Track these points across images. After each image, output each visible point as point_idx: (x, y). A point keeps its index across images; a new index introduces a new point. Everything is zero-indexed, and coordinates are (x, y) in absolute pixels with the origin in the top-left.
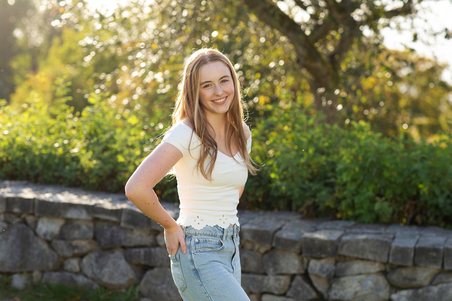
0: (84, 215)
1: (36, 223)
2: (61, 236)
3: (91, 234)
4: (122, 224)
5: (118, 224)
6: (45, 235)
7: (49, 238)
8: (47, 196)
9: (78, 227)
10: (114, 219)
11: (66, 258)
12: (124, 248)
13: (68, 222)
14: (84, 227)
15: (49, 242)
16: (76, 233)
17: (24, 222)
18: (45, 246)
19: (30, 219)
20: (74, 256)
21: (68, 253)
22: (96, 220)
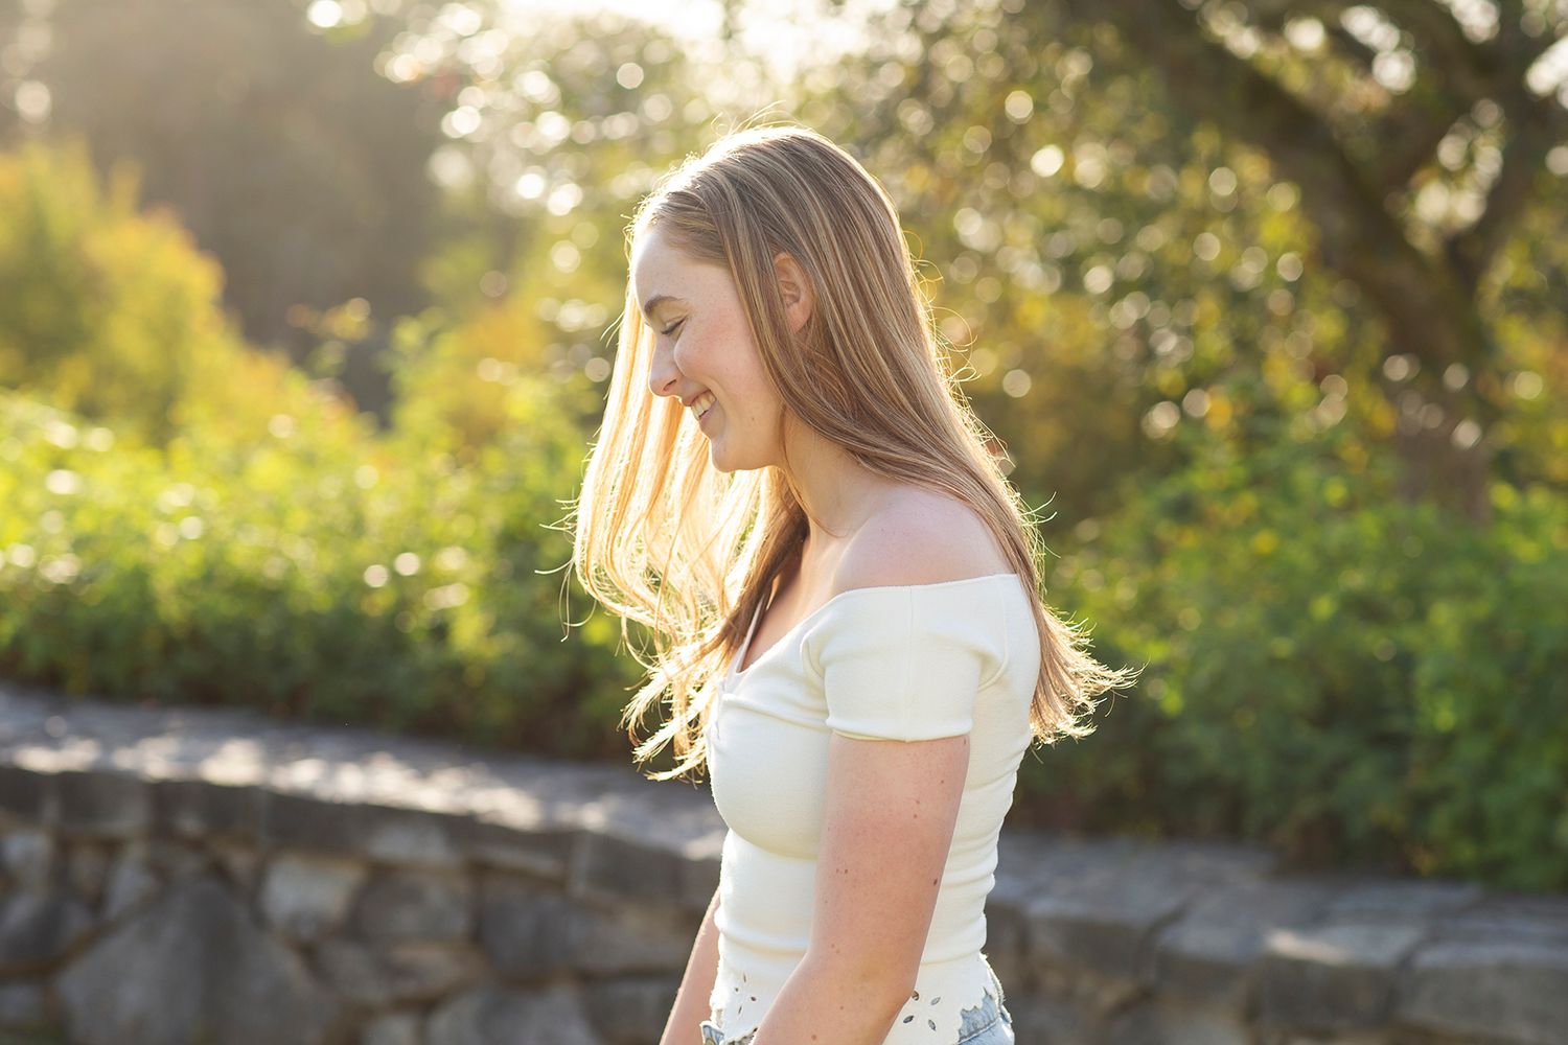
0: (435, 851)
1: (260, 875)
2: (354, 927)
3: (459, 924)
4: (580, 888)
5: (558, 884)
6: (295, 920)
7: (306, 932)
8: (304, 774)
9: (414, 896)
10: (544, 864)
11: (368, 1013)
12: (587, 979)
13: (381, 875)
14: (436, 895)
15: (309, 952)
16: (406, 919)
17: (219, 871)
18: (290, 966)
19: (240, 861)
20: (402, 1005)
21: (374, 992)
22: (480, 870)
